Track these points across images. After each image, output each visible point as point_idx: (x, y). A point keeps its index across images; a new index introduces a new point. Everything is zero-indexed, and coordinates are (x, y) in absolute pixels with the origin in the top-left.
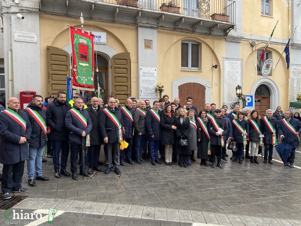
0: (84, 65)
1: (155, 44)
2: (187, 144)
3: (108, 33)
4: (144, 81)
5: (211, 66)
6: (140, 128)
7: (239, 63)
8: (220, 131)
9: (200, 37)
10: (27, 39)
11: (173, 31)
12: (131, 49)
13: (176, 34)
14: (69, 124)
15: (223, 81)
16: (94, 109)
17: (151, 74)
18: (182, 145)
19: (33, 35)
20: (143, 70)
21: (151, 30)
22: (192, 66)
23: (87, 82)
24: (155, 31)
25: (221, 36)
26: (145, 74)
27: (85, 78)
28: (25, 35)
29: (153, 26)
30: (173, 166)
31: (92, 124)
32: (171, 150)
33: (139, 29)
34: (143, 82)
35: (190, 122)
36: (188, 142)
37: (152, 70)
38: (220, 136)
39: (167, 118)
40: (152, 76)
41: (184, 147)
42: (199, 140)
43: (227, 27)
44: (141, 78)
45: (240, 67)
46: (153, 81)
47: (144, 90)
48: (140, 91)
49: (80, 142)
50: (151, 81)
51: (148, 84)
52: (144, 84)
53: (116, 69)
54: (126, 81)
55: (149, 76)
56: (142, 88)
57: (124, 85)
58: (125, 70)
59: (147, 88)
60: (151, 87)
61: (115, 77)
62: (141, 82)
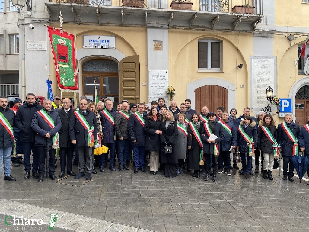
0: (63, 66)
1: (166, 45)
2: (171, 152)
3: (117, 36)
4: (153, 84)
5: (235, 66)
6: (122, 132)
7: (272, 61)
8: (213, 138)
9: (220, 34)
10: (38, 48)
11: (186, 29)
12: (140, 52)
13: (192, 33)
14: (34, 124)
15: (251, 83)
16: (65, 110)
17: (162, 77)
18: (166, 152)
19: (44, 44)
20: (153, 72)
21: (161, 30)
22: (212, 67)
23: (67, 84)
24: (167, 31)
25: (246, 31)
26: (155, 77)
27: (65, 80)
28: (37, 44)
29: (163, 26)
30: (157, 175)
31: (61, 125)
32: (157, 158)
33: (148, 30)
34: (153, 86)
35: (178, 126)
36: (173, 149)
37: (163, 72)
38: (213, 144)
39: (151, 122)
40: (163, 79)
41: (169, 154)
42: (190, 147)
43: (253, 20)
44: (151, 82)
45: (273, 66)
46: (163, 85)
47: (154, 94)
48: (149, 96)
49: (45, 144)
50: (161, 84)
51: (157, 87)
52: (153, 88)
53: (124, 73)
54: (134, 85)
55: (159, 79)
56: (151, 92)
57: (132, 89)
58: (134, 73)
59: (157, 92)
60: (162, 90)
61: (123, 81)
62: (150, 86)
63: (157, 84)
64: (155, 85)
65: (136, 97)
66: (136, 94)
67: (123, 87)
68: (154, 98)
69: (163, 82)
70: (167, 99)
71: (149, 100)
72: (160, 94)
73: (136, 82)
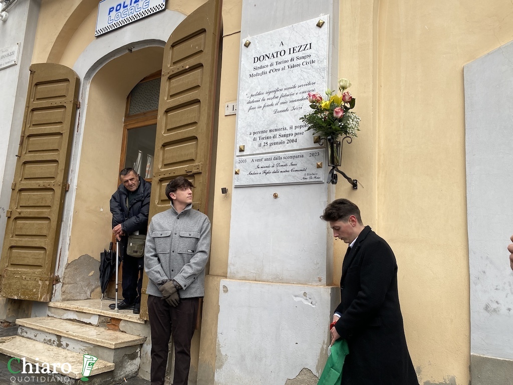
4: (256, 98)
17: (295, 55)
20: (257, 45)
26: (267, 62)
34: (253, 105)
37: (302, 32)
40: (301, 62)
44: (246, 88)
46: (302, 89)
47: (256, 143)
50: (292, 91)
51: (274, 108)
52: (254, 113)
53: (173, 81)
54: (195, 117)
55: (281, 69)
56: (248, 135)
57: (186, 136)
58: (198, 72)
59: (271, 131)
60: (293, 120)
61: (167, 111)
62: (243, 109)
64: (266, 100)
65: (194, 164)
66: (196, 154)
67: (164, 134)
68: (256, 163)
69: (301, 75)
70: (319, 163)
71: (236, 173)
72: (284, 142)
73: (200, 106)
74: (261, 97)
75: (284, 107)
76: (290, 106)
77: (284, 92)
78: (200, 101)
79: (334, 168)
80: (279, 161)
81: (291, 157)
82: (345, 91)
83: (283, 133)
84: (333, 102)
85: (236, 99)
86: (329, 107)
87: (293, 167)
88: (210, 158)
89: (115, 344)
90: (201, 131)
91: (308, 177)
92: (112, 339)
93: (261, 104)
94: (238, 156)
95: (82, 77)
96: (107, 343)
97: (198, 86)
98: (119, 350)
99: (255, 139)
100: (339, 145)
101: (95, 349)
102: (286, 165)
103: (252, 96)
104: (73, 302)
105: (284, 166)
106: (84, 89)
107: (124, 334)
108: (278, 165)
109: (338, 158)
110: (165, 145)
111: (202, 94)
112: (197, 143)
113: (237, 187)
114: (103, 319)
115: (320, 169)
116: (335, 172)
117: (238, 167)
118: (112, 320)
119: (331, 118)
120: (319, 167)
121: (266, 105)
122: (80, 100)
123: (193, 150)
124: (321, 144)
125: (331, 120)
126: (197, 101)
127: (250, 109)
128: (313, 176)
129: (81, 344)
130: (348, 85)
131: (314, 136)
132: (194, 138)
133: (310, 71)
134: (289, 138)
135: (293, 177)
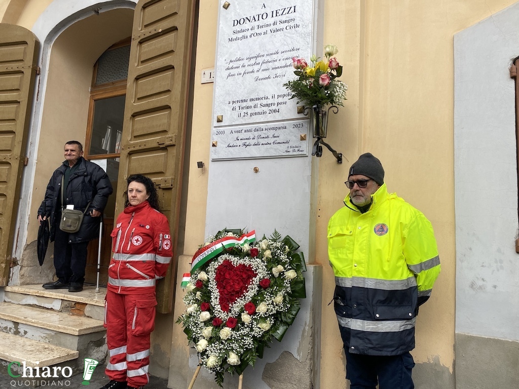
4: (235, 64)
17: (278, 18)
20: (237, 6)
26: (248, 25)
34: (232, 72)
40: (284, 26)
44: (225, 53)
46: (286, 56)
50: (275, 57)
51: (255, 75)
52: (234, 80)
53: (145, 45)
54: (168, 84)
55: (263, 33)
56: (226, 104)
57: (158, 105)
58: (171, 36)
59: (252, 100)
60: (276, 88)
61: (137, 79)
62: (221, 76)
63: (253, 61)
64: (246, 66)
65: (167, 136)
66: (169, 125)
67: (134, 103)
68: (236, 135)
69: (285, 40)
70: (303, 136)
71: (214, 145)
72: (265, 113)
73: (173, 73)
74: (241, 63)
75: (266, 74)
76: (272, 73)
77: (266, 58)
78: (173, 68)
79: (319, 139)
80: (259, 133)
81: (273, 129)
82: (332, 57)
83: (264, 102)
84: (319, 69)
85: (213, 66)
86: (314, 73)
87: (275, 139)
88: (184, 130)
89: (80, 331)
90: (175, 99)
91: (291, 150)
92: (76, 325)
93: (242, 70)
94: (215, 127)
95: (42, 40)
96: (71, 330)
97: (172, 51)
98: (84, 337)
99: (234, 109)
100: (324, 114)
101: (57, 336)
102: (268, 137)
103: (231, 61)
104: (33, 286)
105: (266, 138)
106: (45, 53)
107: (90, 319)
108: (259, 137)
109: (323, 129)
110: (134, 115)
111: (176, 60)
112: (170, 113)
113: (214, 161)
114: (66, 303)
115: (304, 141)
116: (320, 145)
117: (216, 139)
118: (77, 305)
119: (317, 85)
120: (303, 139)
121: (247, 71)
122: (40, 65)
123: (165, 121)
124: (305, 113)
125: (317, 88)
126: (171, 67)
127: (229, 75)
128: (296, 149)
129: (42, 330)
130: (335, 51)
131: (298, 105)
132: (167, 107)
133: (294, 35)
134: (271, 108)
135: (275, 150)
